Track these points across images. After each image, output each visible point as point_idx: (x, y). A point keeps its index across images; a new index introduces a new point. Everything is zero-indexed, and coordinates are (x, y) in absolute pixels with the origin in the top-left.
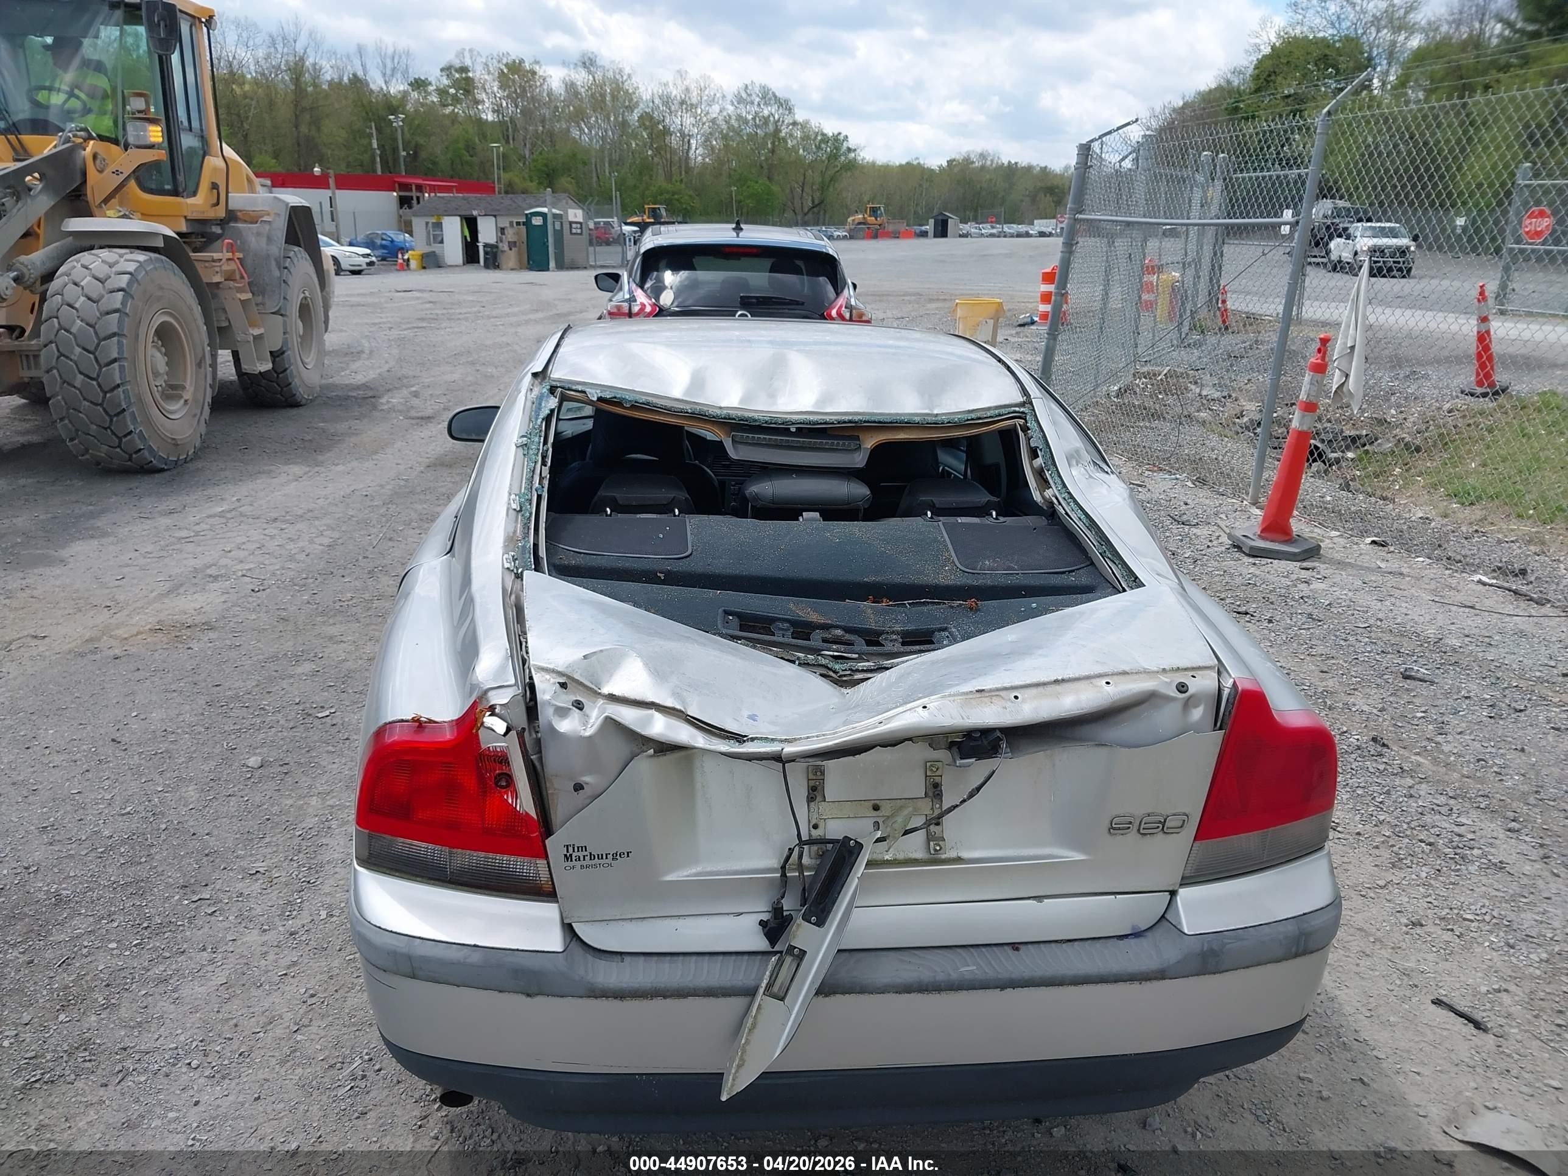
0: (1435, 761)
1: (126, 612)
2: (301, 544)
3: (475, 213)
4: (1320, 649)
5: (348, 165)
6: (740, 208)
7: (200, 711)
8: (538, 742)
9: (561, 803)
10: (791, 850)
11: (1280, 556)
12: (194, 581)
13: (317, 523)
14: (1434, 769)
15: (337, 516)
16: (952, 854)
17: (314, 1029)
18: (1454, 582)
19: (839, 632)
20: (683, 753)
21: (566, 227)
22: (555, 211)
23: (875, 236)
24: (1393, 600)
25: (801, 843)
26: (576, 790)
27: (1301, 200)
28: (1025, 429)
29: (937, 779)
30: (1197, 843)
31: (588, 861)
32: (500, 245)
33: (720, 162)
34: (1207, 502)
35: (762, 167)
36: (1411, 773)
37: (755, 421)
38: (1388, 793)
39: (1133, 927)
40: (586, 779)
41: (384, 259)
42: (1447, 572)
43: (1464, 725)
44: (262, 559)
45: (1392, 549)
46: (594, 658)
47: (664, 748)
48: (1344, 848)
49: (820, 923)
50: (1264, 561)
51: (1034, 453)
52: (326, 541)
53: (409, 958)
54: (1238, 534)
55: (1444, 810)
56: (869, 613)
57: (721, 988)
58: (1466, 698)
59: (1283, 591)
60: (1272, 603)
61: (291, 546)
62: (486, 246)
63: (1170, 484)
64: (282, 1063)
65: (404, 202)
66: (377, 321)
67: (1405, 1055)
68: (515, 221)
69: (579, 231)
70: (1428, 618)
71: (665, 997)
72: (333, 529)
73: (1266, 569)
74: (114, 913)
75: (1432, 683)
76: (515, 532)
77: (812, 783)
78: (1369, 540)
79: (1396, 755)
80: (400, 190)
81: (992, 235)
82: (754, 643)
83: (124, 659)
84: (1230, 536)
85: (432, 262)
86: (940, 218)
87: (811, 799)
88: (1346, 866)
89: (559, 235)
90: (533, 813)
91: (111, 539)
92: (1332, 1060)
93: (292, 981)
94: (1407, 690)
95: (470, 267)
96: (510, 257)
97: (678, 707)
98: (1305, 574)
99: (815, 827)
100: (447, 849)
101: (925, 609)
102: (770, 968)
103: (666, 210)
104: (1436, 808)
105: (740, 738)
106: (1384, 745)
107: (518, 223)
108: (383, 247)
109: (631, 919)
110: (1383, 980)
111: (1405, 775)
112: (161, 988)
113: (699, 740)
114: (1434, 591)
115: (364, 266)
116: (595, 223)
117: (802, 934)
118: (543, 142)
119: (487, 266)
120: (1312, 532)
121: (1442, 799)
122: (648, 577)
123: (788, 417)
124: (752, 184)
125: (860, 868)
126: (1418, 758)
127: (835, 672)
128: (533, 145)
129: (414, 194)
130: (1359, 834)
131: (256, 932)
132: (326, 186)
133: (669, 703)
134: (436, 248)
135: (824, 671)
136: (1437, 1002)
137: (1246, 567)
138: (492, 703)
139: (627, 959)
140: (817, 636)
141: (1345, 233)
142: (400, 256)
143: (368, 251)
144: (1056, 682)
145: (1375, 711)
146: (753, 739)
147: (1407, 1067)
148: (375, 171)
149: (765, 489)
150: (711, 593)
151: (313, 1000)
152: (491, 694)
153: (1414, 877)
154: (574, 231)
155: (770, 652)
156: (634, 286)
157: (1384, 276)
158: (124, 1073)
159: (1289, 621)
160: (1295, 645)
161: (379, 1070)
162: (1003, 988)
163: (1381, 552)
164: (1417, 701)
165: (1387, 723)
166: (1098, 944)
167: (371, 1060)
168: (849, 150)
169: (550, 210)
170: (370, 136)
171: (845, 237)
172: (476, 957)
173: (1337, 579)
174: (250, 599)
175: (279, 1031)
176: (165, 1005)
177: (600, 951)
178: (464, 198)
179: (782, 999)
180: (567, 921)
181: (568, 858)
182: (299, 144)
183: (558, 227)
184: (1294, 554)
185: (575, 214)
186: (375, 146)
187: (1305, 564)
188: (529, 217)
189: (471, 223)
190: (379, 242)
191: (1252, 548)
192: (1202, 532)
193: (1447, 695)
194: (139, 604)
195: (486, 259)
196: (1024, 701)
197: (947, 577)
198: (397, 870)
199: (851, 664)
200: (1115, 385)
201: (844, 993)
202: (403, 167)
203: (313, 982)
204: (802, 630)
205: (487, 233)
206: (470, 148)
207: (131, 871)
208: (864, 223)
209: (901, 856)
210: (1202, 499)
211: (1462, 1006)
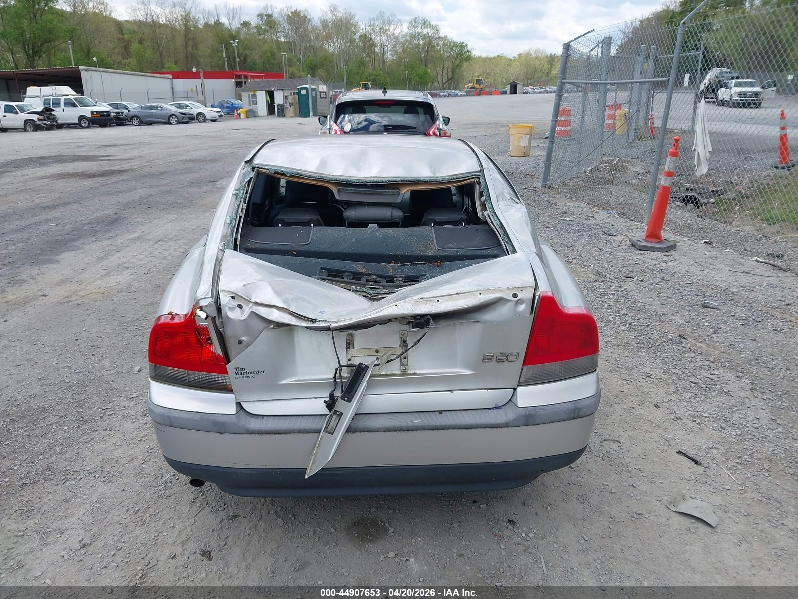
0: (709, 346)
1: (84, 284)
2: (170, 252)
3: (273, 89)
4: (664, 294)
5: (211, 67)
6: (410, 82)
7: (114, 328)
8: (222, 322)
9: (232, 349)
10: (336, 370)
11: (655, 250)
12: (118, 269)
13: (179, 242)
14: (708, 349)
15: (189, 238)
16: (412, 372)
17: (151, 462)
18: (742, 261)
19: (375, 277)
20: (288, 327)
21: (318, 94)
22: (312, 86)
23: (479, 94)
24: (708, 270)
25: (341, 367)
26: (239, 343)
27: (671, 68)
28: (479, 183)
29: (405, 339)
30: (525, 367)
31: (245, 375)
32: (285, 105)
33: (400, 58)
34: (624, 224)
35: (422, 60)
36: (694, 351)
37: (349, 181)
38: (681, 360)
39: (496, 405)
40: (244, 338)
41: (228, 114)
42: (741, 256)
43: (728, 329)
44: (150, 259)
45: (714, 245)
46: (248, 286)
47: (279, 325)
48: (652, 385)
49: (349, 401)
50: (646, 252)
51: (481, 195)
52: (182, 250)
53: (169, 418)
54: (634, 239)
55: (706, 368)
56: (390, 268)
57: (305, 430)
58: (733, 316)
59: (652, 267)
60: (645, 273)
61: (165, 253)
62: (278, 105)
63: (607, 216)
64: (135, 476)
65: (238, 84)
66: (220, 144)
67: (657, 475)
68: (293, 92)
69: (325, 96)
70: (724, 278)
71: (280, 434)
72: (186, 245)
73: (646, 256)
74: (68, 415)
75: (717, 309)
76: (227, 233)
77: (348, 341)
78: (703, 241)
79: (689, 343)
80: (236, 78)
81: (541, 92)
82: (332, 281)
83: (82, 305)
84: (630, 240)
85: (251, 114)
86: (513, 84)
87: (348, 348)
88: (650, 393)
89: (315, 99)
90: (221, 354)
91: (81, 251)
92: (621, 477)
93: (143, 443)
94: (704, 312)
95: (270, 116)
96: (290, 111)
97: (285, 307)
98: (666, 258)
99: (350, 360)
100: (186, 371)
101: (417, 266)
102: (326, 420)
103: (371, 84)
104: (702, 367)
105: (313, 321)
106: (684, 338)
107: (294, 93)
108: (228, 107)
109: (267, 400)
110: (655, 443)
111: (691, 352)
112: (86, 446)
113: (293, 321)
114: (731, 266)
115: (218, 117)
116: (335, 92)
117: (340, 405)
118: (309, 52)
119: (279, 116)
120: (675, 238)
121: (707, 363)
122: (288, 253)
123: (365, 179)
124: (417, 69)
125: (367, 377)
126: (701, 344)
127: (370, 294)
128: (305, 53)
129: (243, 80)
130: (661, 379)
131: (130, 422)
132: (199, 77)
133: (281, 305)
134: (253, 107)
135: (365, 294)
136: (679, 452)
137: (636, 255)
138: (201, 305)
139: (265, 418)
140: (364, 278)
141: (726, 86)
142: (235, 112)
143: (219, 110)
144: (457, 294)
145: (685, 323)
146: (319, 321)
147: (657, 480)
148: (225, 69)
149: (351, 214)
150: (316, 260)
151: (152, 451)
152: (200, 301)
153: (683, 398)
154: (322, 96)
155: (339, 285)
156: (332, 122)
157: (746, 108)
158: (66, 480)
159: (651, 281)
160: (652, 292)
161: (178, 479)
162: (433, 430)
163: (708, 247)
164: (707, 318)
165: (689, 328)
166: (479, 412)
167: (174, 475)
168: (468, 51)
169: (310, 86)
170: (222, 51)
171: (464, 95)
172: (197, 417)
173: (682, 261)
174: (143, 278)
175: (136, 463)
176: (87, 453)
177: (253, 414)
178: (267, 82)
179: (332, 434)
180: (238, 401)
181: (237, 373)
182: (187, 57)
183: (314, 95)
184: (662, 249)
185: (323, 88)
186: (224, 56)
187: (667, 254)
188: (299, 90)
189: (271, 94)
190: (226, 105)
191: (640, 246)
192: (618, 239)
193: (723, 315)
194: (91, 281)
195: (278, 112)
196: (441, 302)
197: (430, 252)
198: (167, 381)
199: (377, 290)
200: (589, 167)
201: (360, 432)
202: (238, 67)
203: (153, 443)
204: (357, 276)
205: (279, 98)
206: (273, 55)
207: (76, 397)
208: (473, 88)
209: (388, 373)
210: (622, 222)
211: (691, 454)
